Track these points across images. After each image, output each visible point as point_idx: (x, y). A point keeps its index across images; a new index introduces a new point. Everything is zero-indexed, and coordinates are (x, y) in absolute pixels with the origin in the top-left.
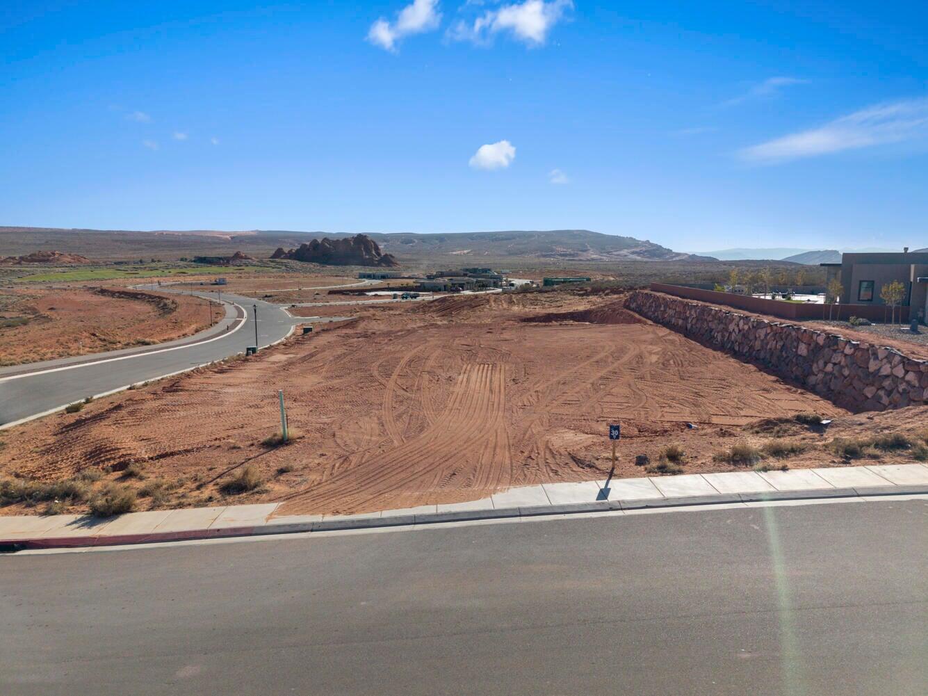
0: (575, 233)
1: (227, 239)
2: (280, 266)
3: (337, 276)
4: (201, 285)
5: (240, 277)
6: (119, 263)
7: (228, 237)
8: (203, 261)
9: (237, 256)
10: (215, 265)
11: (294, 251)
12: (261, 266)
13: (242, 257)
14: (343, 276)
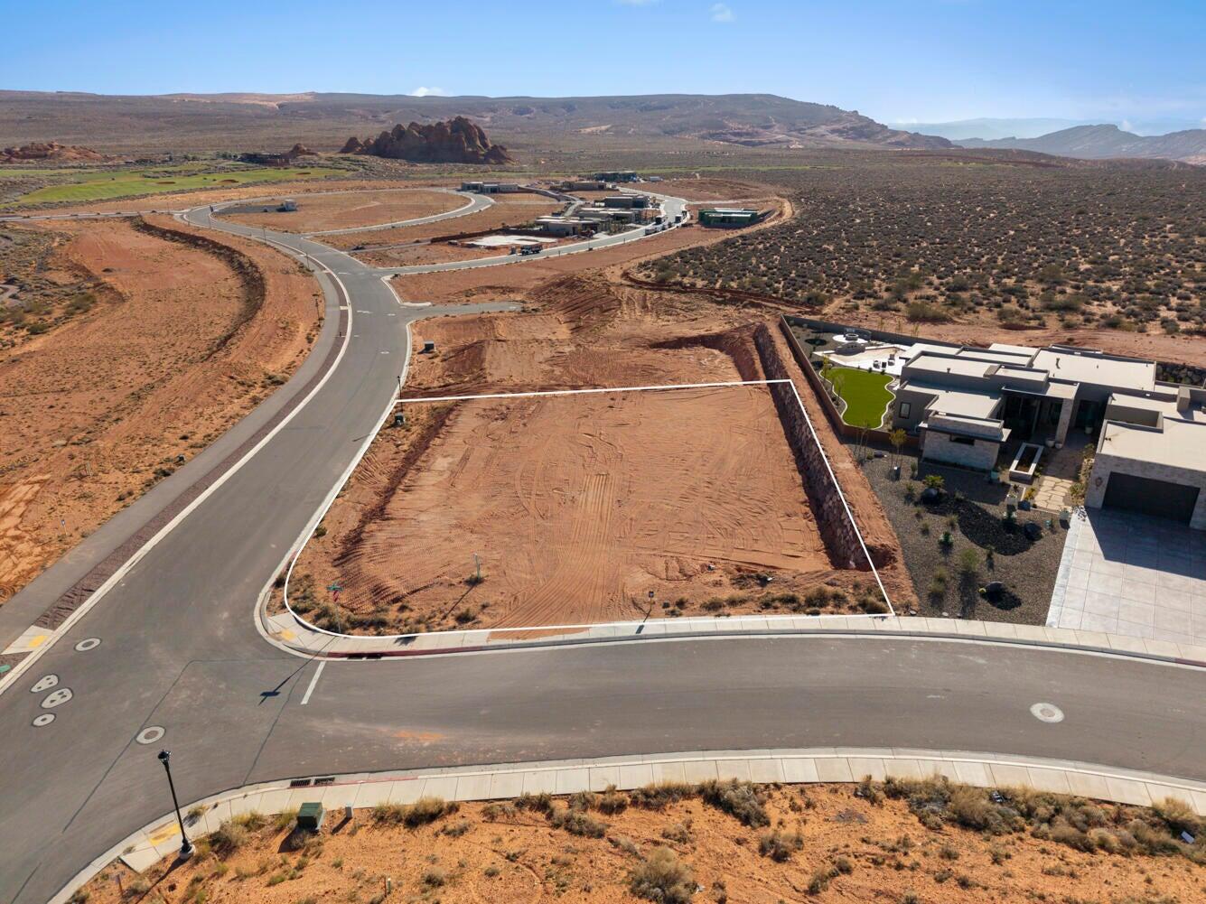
0: (756, 98)
1: (273, 108)
2: (356, 167)
3: (432, 186)
4: (266, 211)
5: (308, 190)
6: (142, 162)
7: (274, 104)
8: (254, 159)
9: (297, 150)
10: (270, 166)
11: (372, 142)
12: (331, 168)
13: (303, 152)
14: (441, 186)
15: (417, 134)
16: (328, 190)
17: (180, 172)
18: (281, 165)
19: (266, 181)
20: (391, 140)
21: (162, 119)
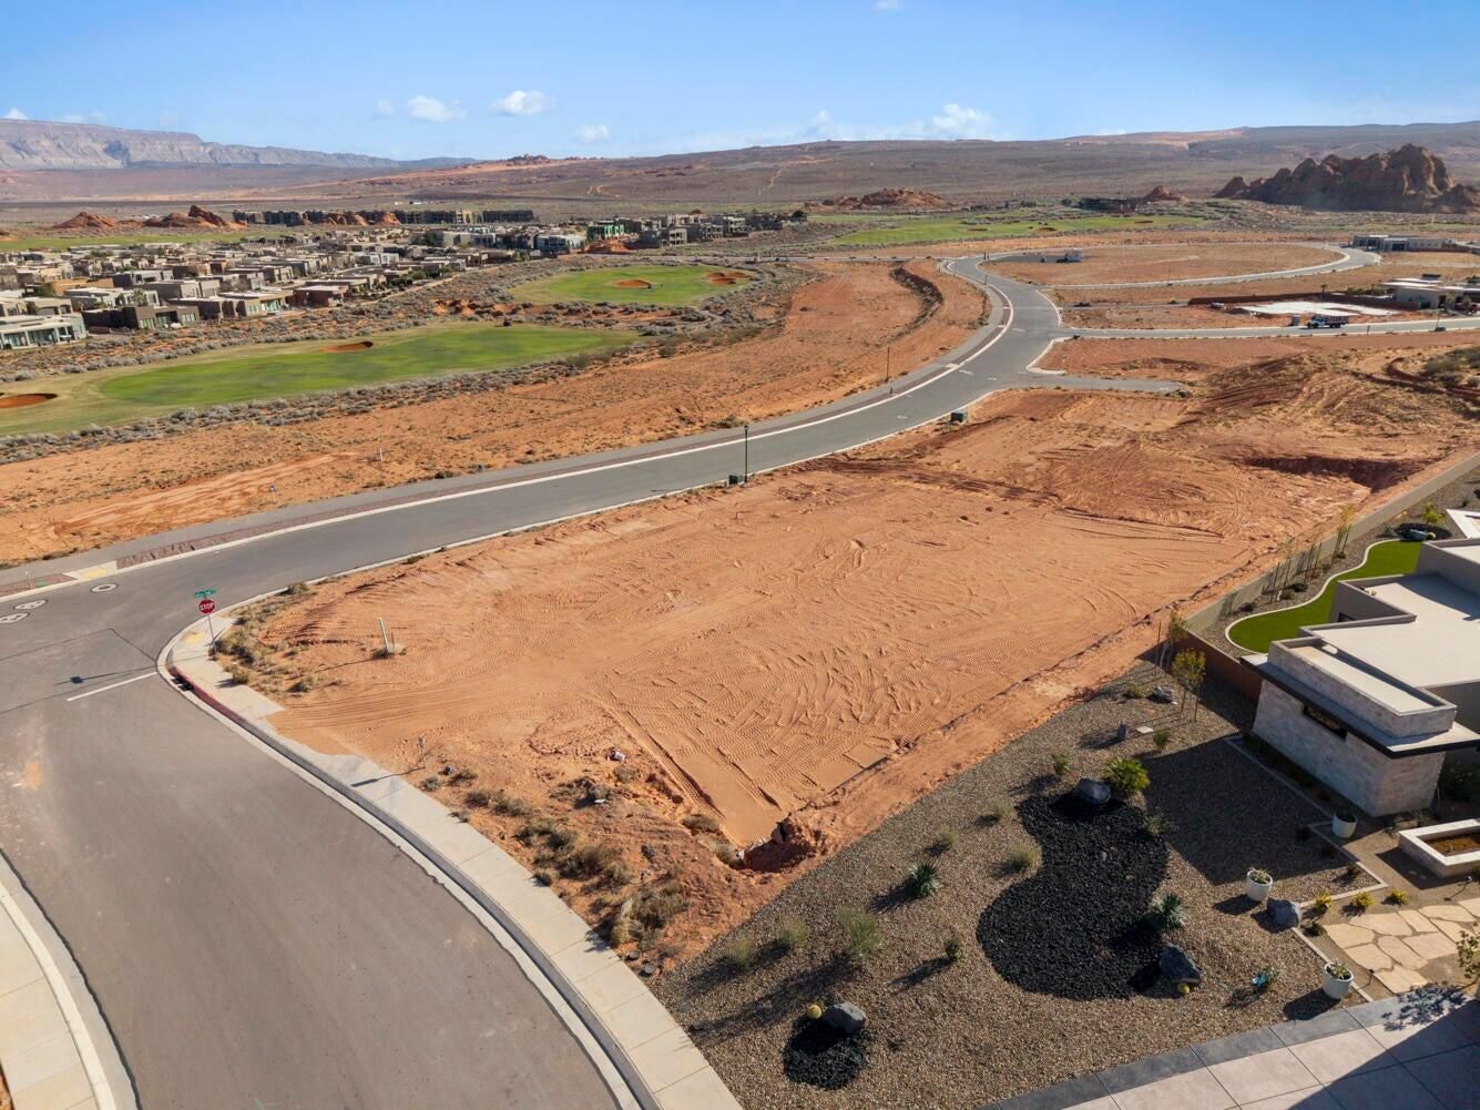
1: (1183, 147)
2: (1219, 215)
3: (1310, 239)
4: (1043, 261)
5: (1129, 241)
6: (977, 208)
7: (1185, 144)
8: (1094, 205)
9: (1156, 194)
10: (1108, 213)
11: (1263, 182)
12: (1186, 216)
13: (1163, 197)
14: (1324, 240)
15: (1332, 171)
16: (1154, 242)
17: (1003, 219)
18: (1123, 212)
19: (1089, 230)
20: (1290, 179)
21: (1040, 165)
